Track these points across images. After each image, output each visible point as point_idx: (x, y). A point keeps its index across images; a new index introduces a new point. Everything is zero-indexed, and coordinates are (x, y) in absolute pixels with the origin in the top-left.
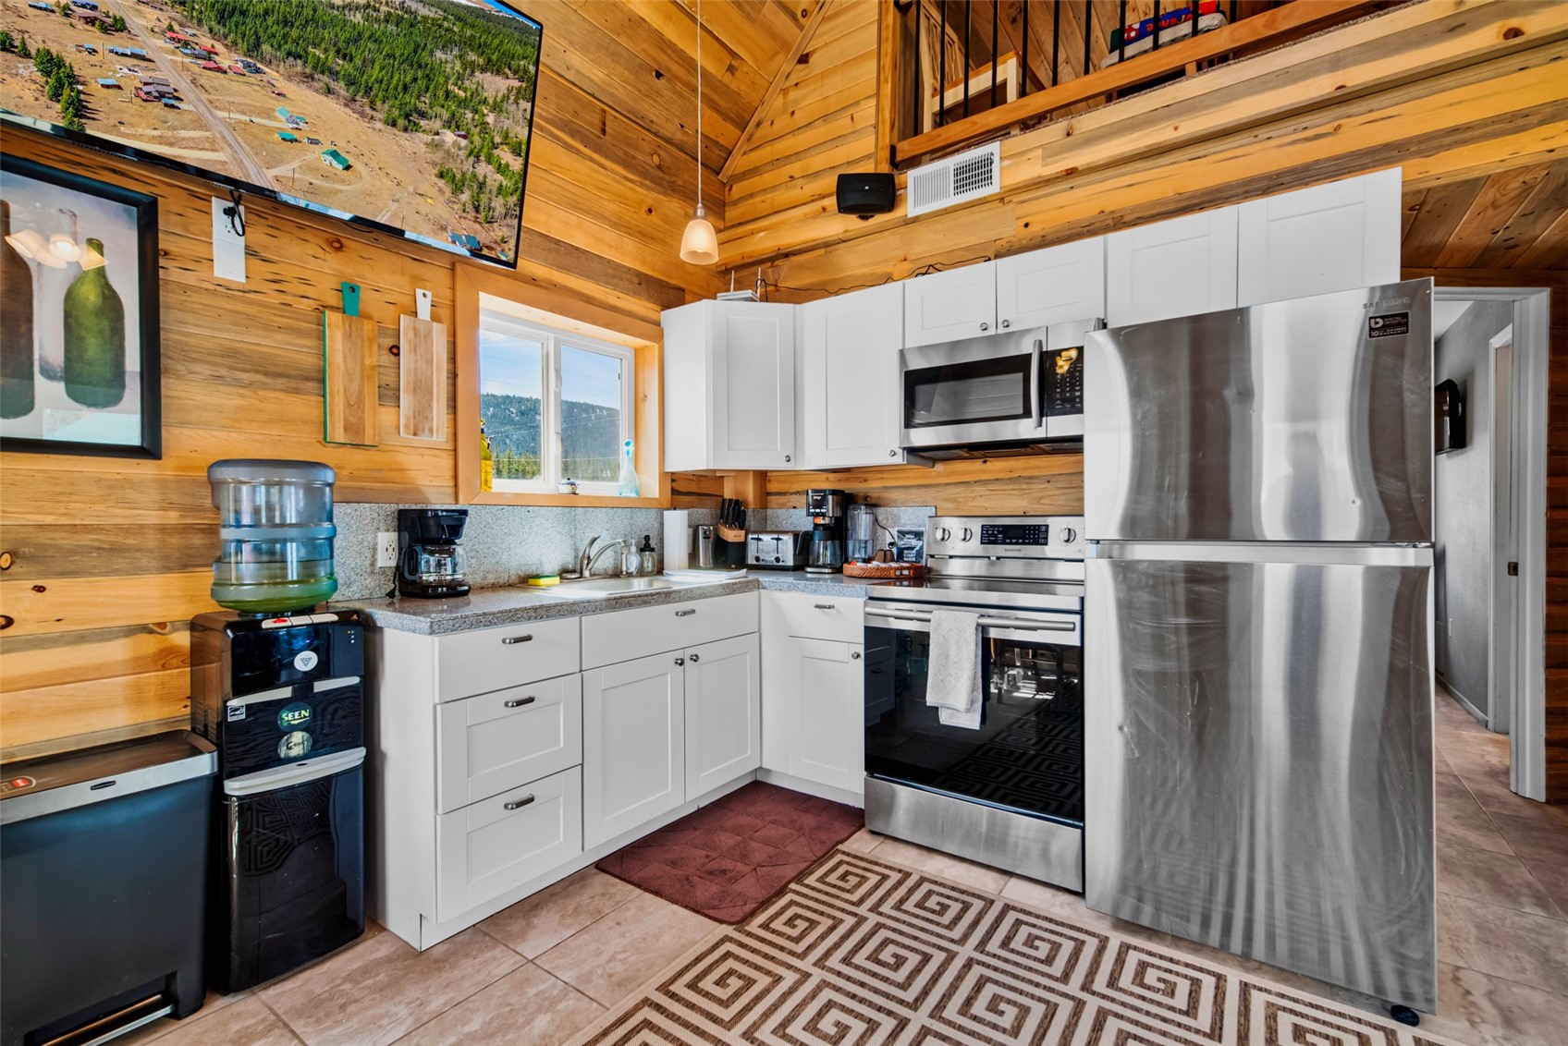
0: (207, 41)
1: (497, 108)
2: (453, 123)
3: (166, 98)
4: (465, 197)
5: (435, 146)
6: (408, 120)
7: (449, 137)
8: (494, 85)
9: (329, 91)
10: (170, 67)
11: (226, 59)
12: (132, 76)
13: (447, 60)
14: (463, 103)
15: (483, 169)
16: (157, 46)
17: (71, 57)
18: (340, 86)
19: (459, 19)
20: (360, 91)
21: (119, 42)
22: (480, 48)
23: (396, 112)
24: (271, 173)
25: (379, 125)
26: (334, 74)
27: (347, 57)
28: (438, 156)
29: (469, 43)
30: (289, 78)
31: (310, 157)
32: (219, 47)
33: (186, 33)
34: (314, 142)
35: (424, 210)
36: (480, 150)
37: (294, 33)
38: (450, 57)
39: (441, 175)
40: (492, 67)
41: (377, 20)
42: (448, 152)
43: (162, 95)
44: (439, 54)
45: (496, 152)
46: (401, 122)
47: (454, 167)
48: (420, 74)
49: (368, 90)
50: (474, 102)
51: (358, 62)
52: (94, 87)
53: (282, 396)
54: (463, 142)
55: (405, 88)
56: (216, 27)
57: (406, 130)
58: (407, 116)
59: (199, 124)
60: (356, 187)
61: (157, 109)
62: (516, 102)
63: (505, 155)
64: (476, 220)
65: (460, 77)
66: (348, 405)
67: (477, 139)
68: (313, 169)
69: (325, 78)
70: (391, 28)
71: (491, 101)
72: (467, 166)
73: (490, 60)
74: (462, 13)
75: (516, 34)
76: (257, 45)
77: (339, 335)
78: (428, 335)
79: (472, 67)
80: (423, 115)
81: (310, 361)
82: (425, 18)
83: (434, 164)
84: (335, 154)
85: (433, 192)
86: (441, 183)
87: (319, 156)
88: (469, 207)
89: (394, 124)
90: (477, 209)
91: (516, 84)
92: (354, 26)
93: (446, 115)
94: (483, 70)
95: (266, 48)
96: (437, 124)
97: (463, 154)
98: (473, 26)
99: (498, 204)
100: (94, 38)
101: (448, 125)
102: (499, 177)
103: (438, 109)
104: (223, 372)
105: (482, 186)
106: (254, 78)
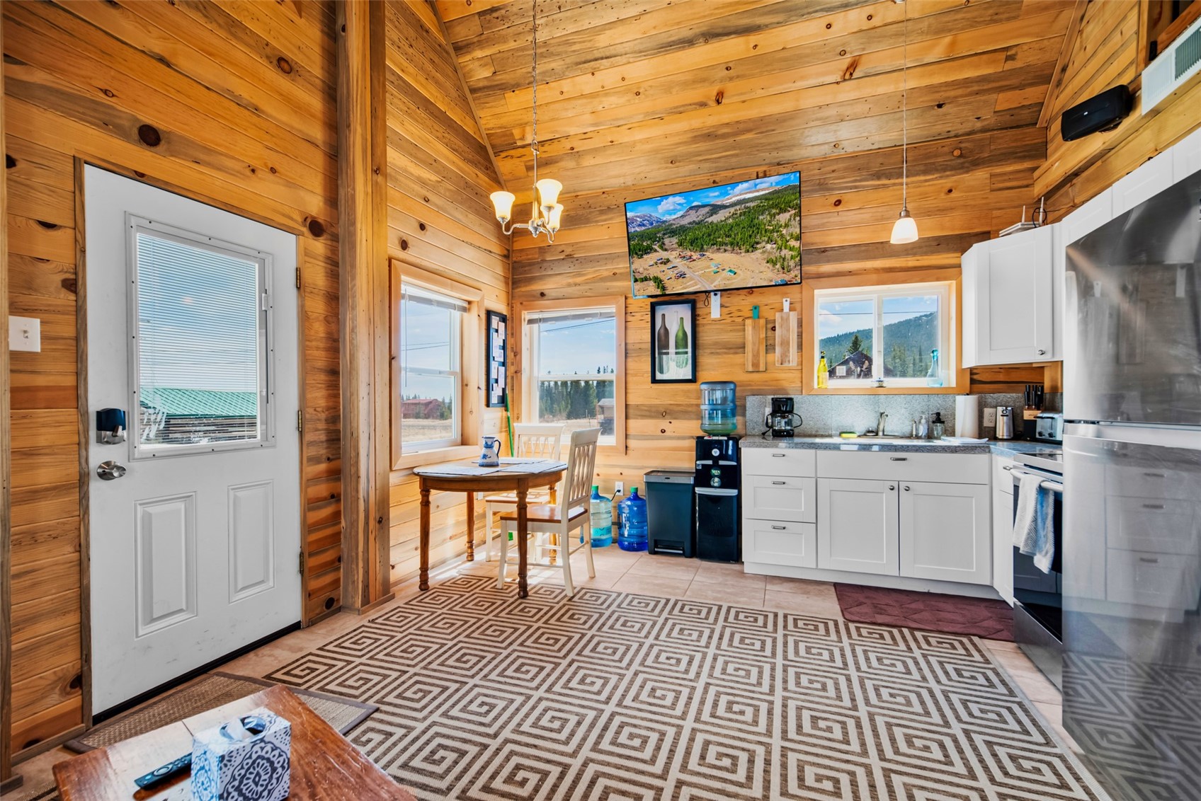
0: (689, 253)
1: (786, 226)
2: (770, 241)
3: (682, 275)
4: (778, 266)
5: (764, 252)
6: (753, 247)
7: (769, 246)
8: (783, 218)
9: (725, 251)
10: (682, 265)
11: (695, 256)
12: (672, 273)
13: (764, 218)
14: (773, 231)
15: (785, 252)
16: (677, 262)
17: (660, 276)
18: (729, 248)
19: (766, 199)
20: (735, 245)
21: (670, 265)
22: (776, 206)
23: (748, 247)
24: (712, 286)
25: (743, 254)
26: (726, 244)
27: (729, 236)
28: (766, 255)
29: (773, 207)
30: (713, 253)
31: (723, 275)
32: (693, 253)
33: (683, 255)
34: (723, 270)
35: (763, 277)
36: (782, 245)
37: (712, 237)
38: (765, 216)
39: (768, 262)
40: (783, 211)
41: (737, 218)
42: (769, 253)
44: (761, 217)
45: (788, 243)
46: (750, 250)
47: (773, 257)
48: (755, 229)
49: (738, 244)
50: (776, 229)
51: (733, 236)
52: (666, 281)
53: (731, 356)
54: (774, 246)
55: (750, 236)
56: (692, 248)
57: (753, 251)
58: (752, 246)
59: (692, 279)
60: (739, 279)
61: (681, 279)
62: (794, 219)
63: (793, 243)
64: (783, 273)
65: (770, 222)
66: (754, 356)
67: (780, 242)
68: (725, 279)
69: (724, 247)
70: (742, 218)
71: (784, 224)
72: (778, 254)
73: (781, 208)
74: (767, 196)
75: (791, 192)
76: (702, 248)
77: (750, 328)
78: (788, 319)
79: (774, 215)
80: (758, 243)
81: (740, 340)
82: (753, 207)
83: (765, 259)
84: (730, 271)
85: (766, 269)
86: (768, 265)
87: (725, 274)
88: (781, 269)
89: (748, 251)
90: (783, 269)
91: (794, 212)
92: (730, 225)
93: (766, 239)
94: (779, 214)
95: (705, 247)
96: (764, 244)
97: (775, 250)
98: (772, 199)
99: (792, 263)
100: (663, 267)
101: (768, 242)
102: (791, 252)
103: (763, 238)
104: (713, 351)
105: (784, 259)
106: (703, 258)
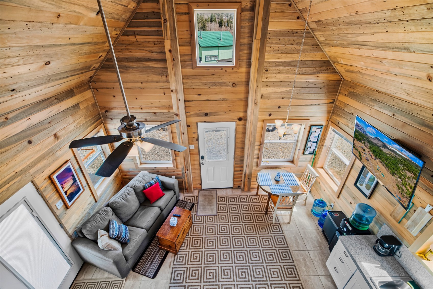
0: (371, 154)
4: (400, 190)
5: (396, 180)
7: (399, 179)
8: (408, 174)
9: (383, 165)
10: (368, 156)
11: (373, 157)
12: (364, 156)
13: (401, 167)
14: (402, 175)
15: (404, 188)
16: (367, 153)
17: (361, 153)
18: (385, 165)
19: (404, 160)
21: (365, 152)
22: (407, 167)
23: (391, 172)
24: (375, 173)
25: (389, 173)
27: (386, 161)
29: (405, 165)
30: (379, 162)
32: (373, 155)
33: (370, 152)
34: (381, 171)
35: (393, 189)
36: (404, 184)
37: (380, 156)
39: (397, 185)
40: (409, 171)
41: (391, 157)
42: (398, 182)
43: (367, 159)
44: (400, 165)
45: (407, 186)
47: (399, 185)
48: (396, 167)
49: (388, 167)
51: (388, 162)
55: (393, 169)
56: (373, 153)
57: (392, 175)
58: (393, 173)
59: (370, 164)
60: (385, 180)
61: (366, 160)
62: (412, 179)
64: (401, 195)
65: (402, 170)
67: (404, 182)
68: (380, 175)
69: (383, 163)
70: (393, 158)
71: (407, 177)
72: (401, 186)
73: (409, 169)
75: (415, 166)
76: (376, 156)
79: (405, 169)
80: (395, 174)
82: (398, 158)
83: (396, 183)
84: (383, 174)
85: (395, 187)
87: (381, 173)
88: (400, 192)
91: (413, 176)
92: (388, 157)
94: (407, 171)
97: (401, 183)
98: (407, 162)
100: (363, 151)
101: (399, 177)
102: (406, 190)
103: (398, 174)
105: (403, 190)
106: (375, 160)
